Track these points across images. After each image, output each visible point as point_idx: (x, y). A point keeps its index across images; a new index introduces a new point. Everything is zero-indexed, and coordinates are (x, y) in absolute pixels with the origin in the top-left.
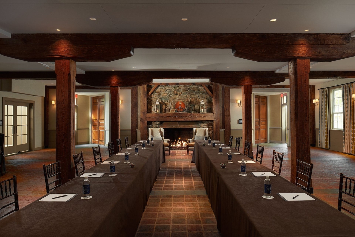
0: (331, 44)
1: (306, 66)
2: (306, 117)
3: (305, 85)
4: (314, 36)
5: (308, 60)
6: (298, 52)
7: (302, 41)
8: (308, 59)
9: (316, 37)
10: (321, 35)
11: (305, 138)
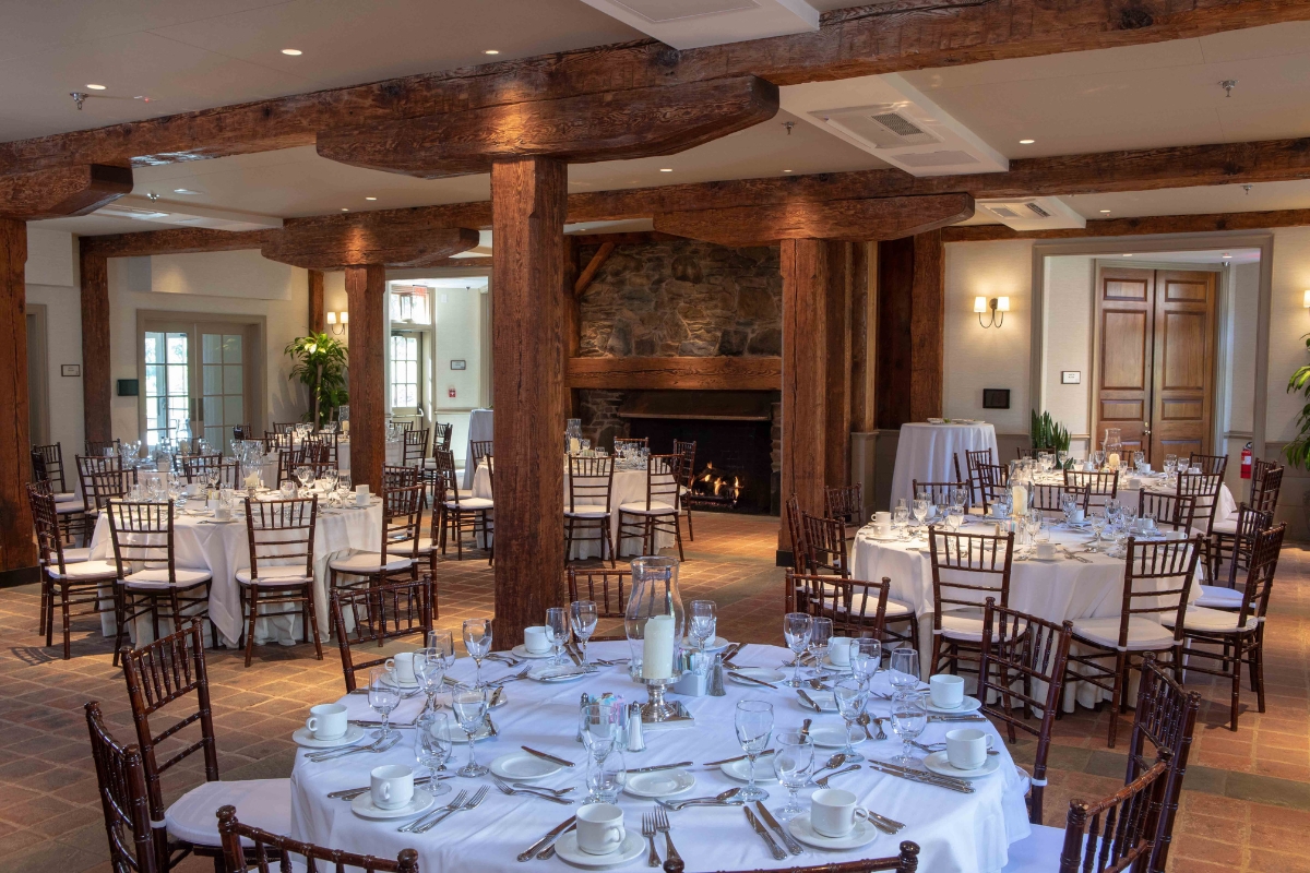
0: (605, 88)
1: (520, 188)
2: (520, 387)
3: (518, 261)
4: (549, 64)
5: (527, 163)
6: (493, 136)
7: (510, 91)
8: (529, 160)
9: (554, 67)
10: (571, 57)
11: (517, 469)
